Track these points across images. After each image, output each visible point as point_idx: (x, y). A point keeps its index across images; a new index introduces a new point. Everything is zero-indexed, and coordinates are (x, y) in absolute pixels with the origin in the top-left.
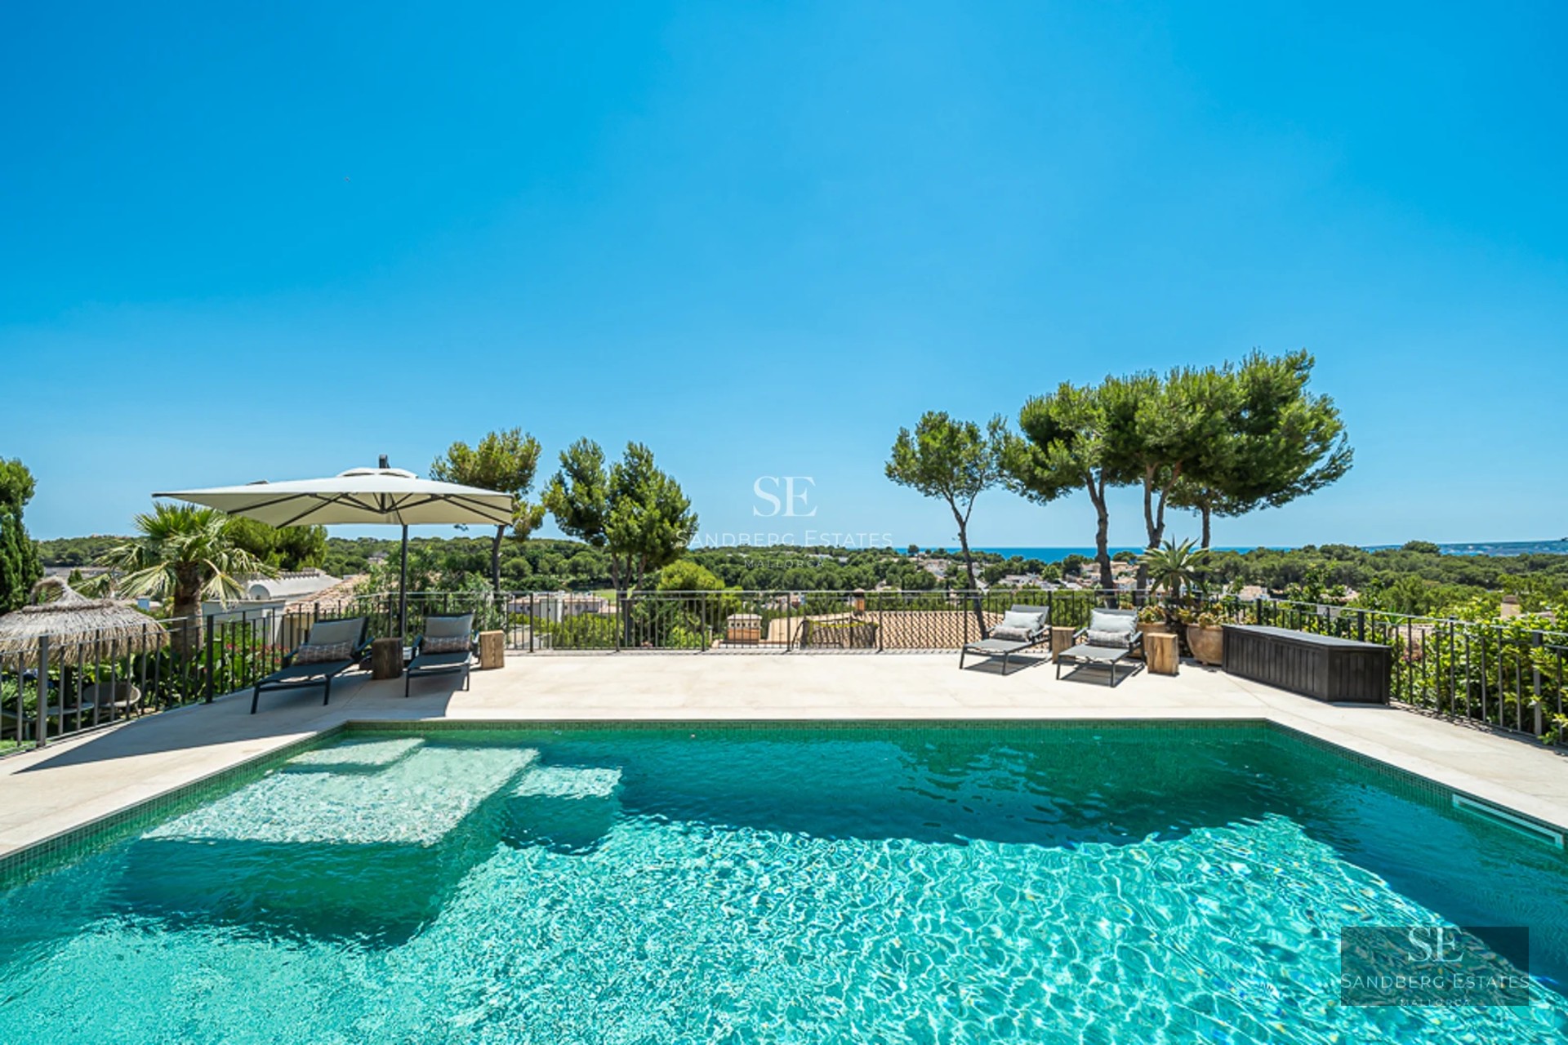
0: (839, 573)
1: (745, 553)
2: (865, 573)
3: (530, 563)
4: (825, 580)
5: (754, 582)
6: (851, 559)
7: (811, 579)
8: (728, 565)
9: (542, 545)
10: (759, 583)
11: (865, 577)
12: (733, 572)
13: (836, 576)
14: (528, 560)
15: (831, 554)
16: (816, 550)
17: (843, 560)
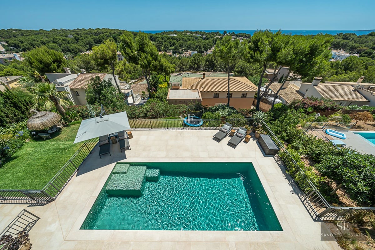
0: (203, 43)
1: (176, 34)
2: (210, 42)
3: (114, 39)
4: (198, 45)
5: (179, 46)
6: (207, 36)
7: (194, 45)
8: (171, 40)
9: (116, 32)
10: (180, 46)
11: (210, 44)
12: (173, 42)
13: (201, 44)
14: (113, 38)
15: (201, 34)
16: (197, 33)
17: (204, 36)
